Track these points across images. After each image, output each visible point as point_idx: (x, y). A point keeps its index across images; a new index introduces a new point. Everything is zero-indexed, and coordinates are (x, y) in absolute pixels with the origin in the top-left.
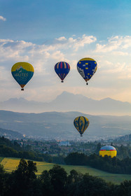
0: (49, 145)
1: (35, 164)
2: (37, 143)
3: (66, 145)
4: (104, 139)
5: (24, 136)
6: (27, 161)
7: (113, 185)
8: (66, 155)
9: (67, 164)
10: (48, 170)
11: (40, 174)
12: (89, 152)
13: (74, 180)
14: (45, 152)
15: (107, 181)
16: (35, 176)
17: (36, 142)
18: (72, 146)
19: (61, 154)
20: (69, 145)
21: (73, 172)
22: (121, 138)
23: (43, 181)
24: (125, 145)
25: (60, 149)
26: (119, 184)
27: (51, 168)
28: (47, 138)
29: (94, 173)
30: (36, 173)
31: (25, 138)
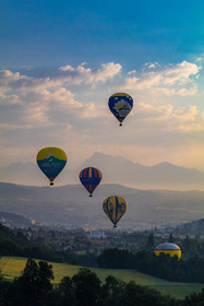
0: (73, 237)
1: (51, 266)
2: (53, 233)
3: (99, 236)
4: (158, 227)
5: (33, 222)
6: (37, 261)
7: (173, 300)
8: (99, 253)
9: (101, 267)
10: (71, 276)
11: (59, 282)
12: (135, 247)
13: (111, 292)
14: (65, 248)
15: (163, 293)
16: (50, 286)
17: (51, 232)
18: (108, 238)
19: (91, 251)
20: (104, 236)
21: (110, 279)
22: (186, 225)
23: (63, 294)
24: (193, 237)
25: (89, 243)
26: (183, 298)
27: (76, 272)
28: (69, 226)
29: (143, 281)
30: (52, 282)
31: (34, 226)
